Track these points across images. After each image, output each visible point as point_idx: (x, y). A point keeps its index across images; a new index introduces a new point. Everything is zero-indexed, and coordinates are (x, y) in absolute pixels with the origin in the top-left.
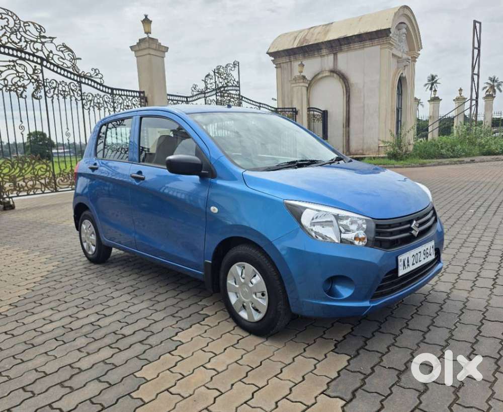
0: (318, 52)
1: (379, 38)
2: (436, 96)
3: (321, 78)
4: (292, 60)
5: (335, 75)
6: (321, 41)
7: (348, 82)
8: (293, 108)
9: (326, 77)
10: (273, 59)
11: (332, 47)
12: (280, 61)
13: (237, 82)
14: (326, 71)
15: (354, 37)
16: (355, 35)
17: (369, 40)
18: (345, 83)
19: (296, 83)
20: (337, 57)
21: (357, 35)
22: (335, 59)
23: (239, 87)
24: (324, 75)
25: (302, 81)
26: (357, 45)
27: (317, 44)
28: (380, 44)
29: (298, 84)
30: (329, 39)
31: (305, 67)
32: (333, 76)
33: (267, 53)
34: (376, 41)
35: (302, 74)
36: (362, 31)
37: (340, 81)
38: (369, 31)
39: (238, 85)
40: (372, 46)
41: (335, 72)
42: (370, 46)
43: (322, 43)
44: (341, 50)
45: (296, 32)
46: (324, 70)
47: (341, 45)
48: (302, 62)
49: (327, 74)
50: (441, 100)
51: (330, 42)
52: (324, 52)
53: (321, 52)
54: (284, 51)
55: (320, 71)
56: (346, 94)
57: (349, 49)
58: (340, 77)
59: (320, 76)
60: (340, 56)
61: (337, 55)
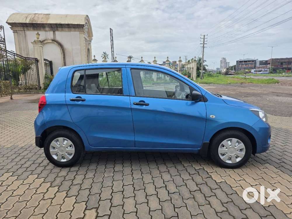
0: (43, 28)
1: (79, 28)
2: (95, 59)
3: (46, 43)
4: (26, 30)
5: (55, 42)
6: (45, 23)
7: (63, 48)
8: (35, 59)
9: (49, 43)
10: (11, 26)
11: (52, 27)
12: (17, 29)
13: (3, 39)
14: (49, 39)
15: (65, 25)
16: (66, 24)
17: (73, 28)
18: (61, 47)
19: (36, 44)
20: (55, 33)
21: (67, 24)
22: (54, 34)
23: (5, 42)
24: (48, 42)
25: (40, 43)
26: (67, 29)
27: (43, 24)
28: (79, 31)
29: (37, 45)
30: (50, 23)
31: (40, 35)
32: (54, 43)
33: (7, 22)
34: (77, 29)
35: (39, 39)
36: (70, 23)
37: (58, 46)
38: (73, 24)
39: (4, 41)
40: (75, 31)
41: (54, 41)
42: (74, 31)
43: (46, 24)
44: (57, 30)
45: (26, 14)
46: (47, 39)
47: (57, 27)
48: (38, 33)
49: (50, 41)
50: (97, 61)
51: (51, 24)
52: (47, 29)
53: (45, 28)
54: (19, 23)
55: (45, 39)
56: (63, 53)
57: (62, 31)
58: (58, 44)
59: (46, 42)
60: (57, 33)
61: (55, 32)
